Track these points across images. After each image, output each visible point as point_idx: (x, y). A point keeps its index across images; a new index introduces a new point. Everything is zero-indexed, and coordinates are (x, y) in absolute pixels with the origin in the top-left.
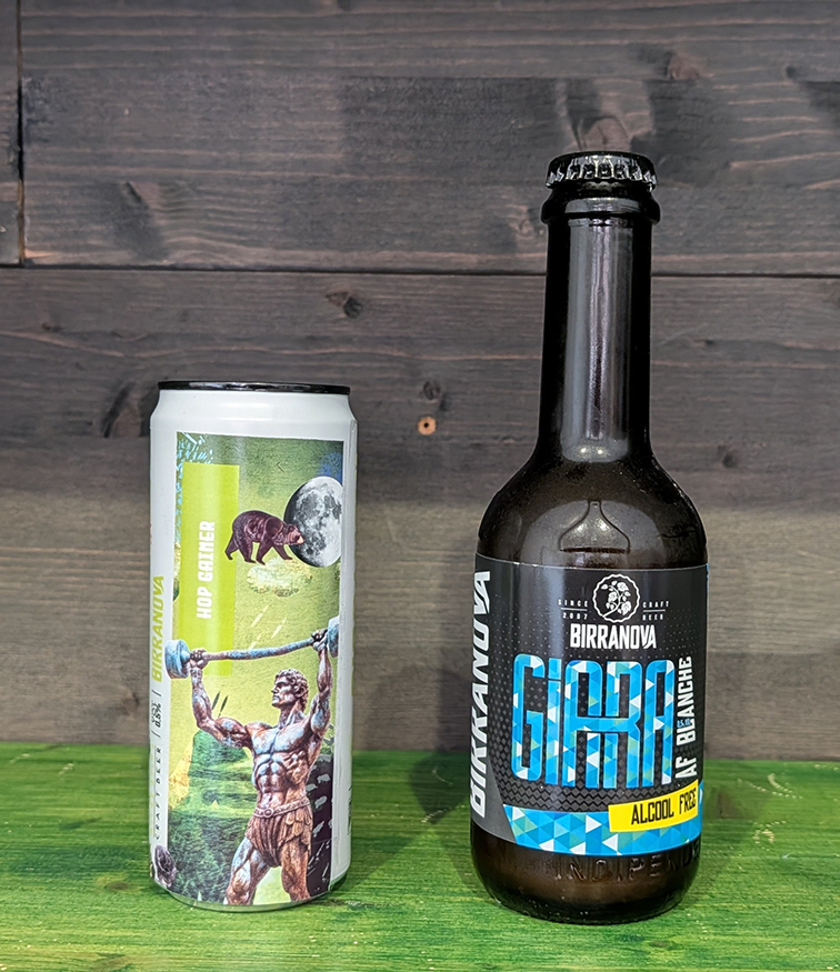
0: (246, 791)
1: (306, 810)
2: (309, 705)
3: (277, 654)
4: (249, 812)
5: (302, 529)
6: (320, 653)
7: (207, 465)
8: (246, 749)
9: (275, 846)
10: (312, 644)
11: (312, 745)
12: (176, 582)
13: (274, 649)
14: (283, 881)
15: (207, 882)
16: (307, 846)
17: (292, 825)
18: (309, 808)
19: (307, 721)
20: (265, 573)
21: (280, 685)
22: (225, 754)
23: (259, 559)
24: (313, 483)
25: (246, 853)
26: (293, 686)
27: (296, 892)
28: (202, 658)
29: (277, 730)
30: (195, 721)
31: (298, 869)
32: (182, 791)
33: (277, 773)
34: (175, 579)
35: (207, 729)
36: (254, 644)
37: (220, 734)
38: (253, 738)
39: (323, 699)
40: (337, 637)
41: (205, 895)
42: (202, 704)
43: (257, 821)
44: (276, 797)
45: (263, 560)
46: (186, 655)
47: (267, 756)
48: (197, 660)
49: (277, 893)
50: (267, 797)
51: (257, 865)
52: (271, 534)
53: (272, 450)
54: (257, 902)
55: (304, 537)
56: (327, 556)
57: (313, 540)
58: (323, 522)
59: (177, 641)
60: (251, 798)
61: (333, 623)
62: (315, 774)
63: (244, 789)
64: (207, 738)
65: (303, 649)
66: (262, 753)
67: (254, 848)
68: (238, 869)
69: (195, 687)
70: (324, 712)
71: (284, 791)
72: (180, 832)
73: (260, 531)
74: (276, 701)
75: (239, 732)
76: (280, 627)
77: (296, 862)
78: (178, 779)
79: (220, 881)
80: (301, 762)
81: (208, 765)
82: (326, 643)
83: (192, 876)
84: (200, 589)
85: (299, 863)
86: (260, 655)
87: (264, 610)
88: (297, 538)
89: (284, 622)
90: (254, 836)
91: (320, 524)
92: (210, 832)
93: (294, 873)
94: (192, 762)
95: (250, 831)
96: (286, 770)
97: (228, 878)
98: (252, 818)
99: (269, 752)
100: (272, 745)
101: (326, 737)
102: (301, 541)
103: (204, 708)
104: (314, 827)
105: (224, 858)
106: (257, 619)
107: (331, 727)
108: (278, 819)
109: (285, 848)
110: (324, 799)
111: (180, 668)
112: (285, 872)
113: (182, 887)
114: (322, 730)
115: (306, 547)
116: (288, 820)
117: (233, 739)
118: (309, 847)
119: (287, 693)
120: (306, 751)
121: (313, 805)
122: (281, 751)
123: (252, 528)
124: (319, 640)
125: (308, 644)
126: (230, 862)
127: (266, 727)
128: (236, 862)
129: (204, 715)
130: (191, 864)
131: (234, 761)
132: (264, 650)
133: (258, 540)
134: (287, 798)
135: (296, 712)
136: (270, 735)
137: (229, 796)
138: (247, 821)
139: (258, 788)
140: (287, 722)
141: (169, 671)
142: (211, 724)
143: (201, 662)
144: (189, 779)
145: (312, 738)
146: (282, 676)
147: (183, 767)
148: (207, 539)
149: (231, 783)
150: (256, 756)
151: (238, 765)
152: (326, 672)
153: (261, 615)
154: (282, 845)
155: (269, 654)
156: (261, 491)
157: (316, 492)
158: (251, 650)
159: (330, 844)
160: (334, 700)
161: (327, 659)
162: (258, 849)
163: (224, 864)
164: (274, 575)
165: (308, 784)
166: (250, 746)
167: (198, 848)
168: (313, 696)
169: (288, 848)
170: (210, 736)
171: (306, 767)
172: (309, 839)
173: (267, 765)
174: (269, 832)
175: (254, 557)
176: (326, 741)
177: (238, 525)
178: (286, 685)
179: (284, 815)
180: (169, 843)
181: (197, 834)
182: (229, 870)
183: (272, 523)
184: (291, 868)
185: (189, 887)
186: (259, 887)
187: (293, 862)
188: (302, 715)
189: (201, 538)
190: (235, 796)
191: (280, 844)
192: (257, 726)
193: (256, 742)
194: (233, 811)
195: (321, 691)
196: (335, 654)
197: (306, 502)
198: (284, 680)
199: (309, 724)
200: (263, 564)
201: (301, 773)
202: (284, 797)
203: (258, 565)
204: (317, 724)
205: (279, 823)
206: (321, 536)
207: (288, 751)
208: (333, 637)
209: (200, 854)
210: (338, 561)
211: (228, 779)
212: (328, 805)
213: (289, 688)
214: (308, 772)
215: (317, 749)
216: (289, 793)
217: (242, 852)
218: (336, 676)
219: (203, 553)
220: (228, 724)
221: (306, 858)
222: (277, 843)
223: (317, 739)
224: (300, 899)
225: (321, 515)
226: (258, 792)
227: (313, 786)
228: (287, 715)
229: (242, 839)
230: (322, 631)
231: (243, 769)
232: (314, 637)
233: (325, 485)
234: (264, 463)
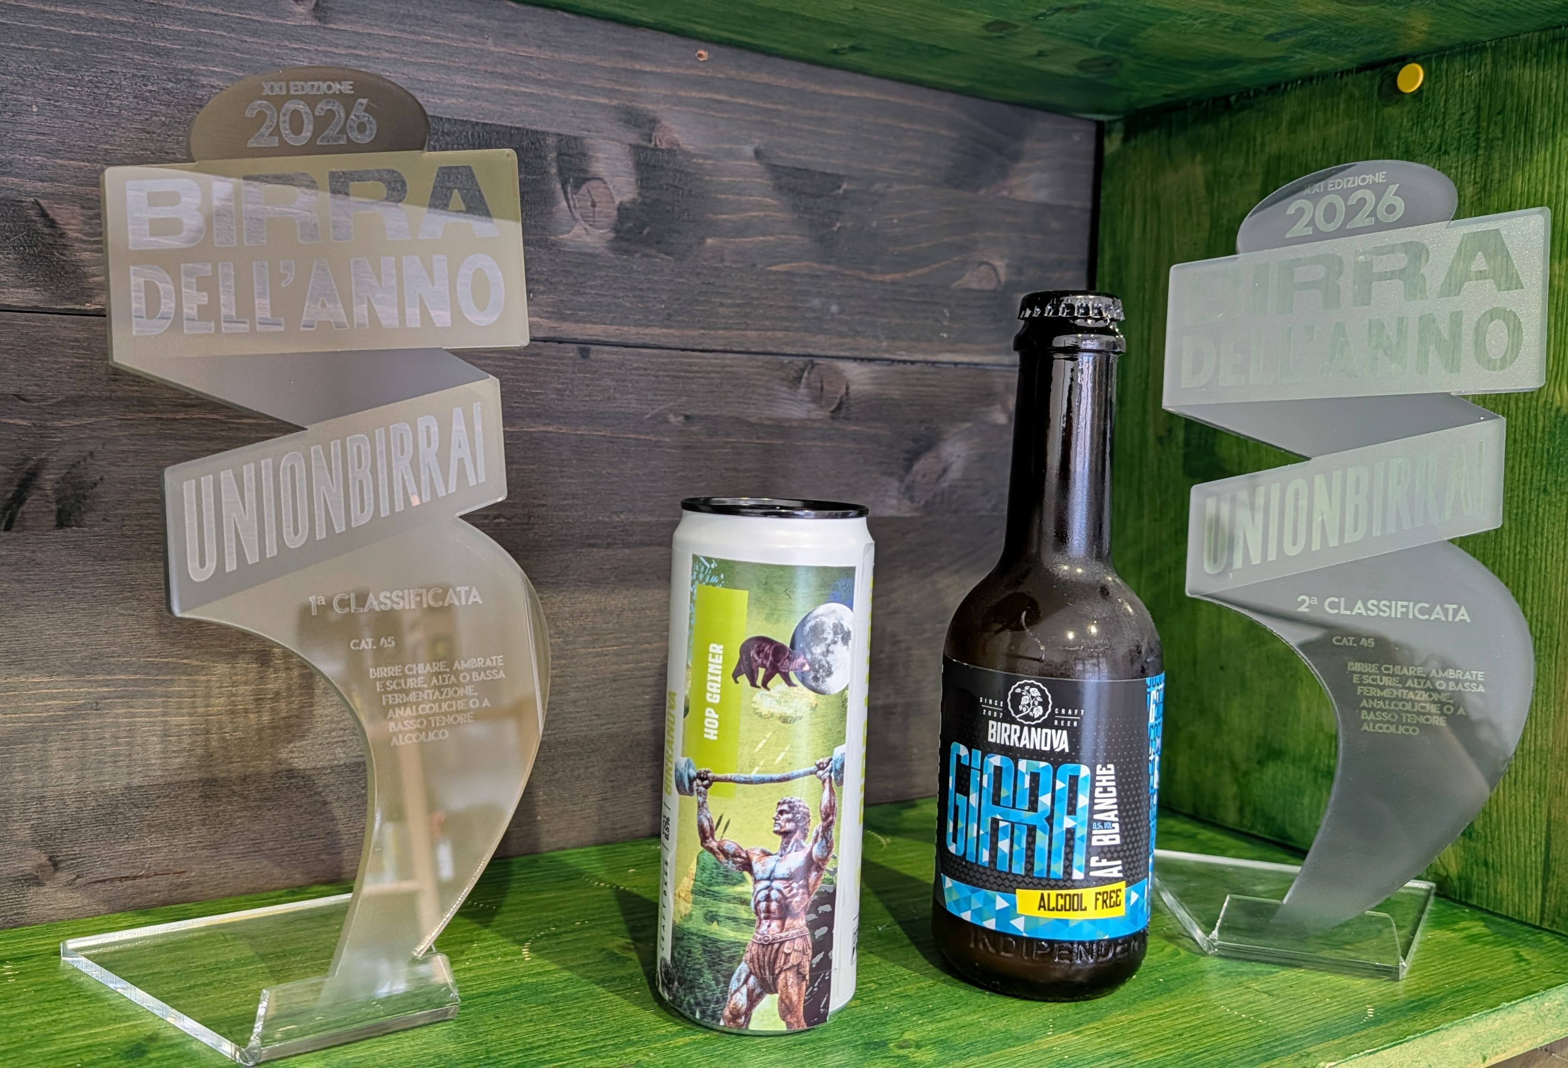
0: (745, 916)
1: (805, 940)
2: (812, 834)
3: (779, 780)
4: (747, 936)
5: (809, 656)
6: (824, 782)
7: (718, 588)
8: (746, 874)
9: (773, 973)
10: (815, 773)
11: (814, 874)
12: (687, 701)
13: (776, 776)
14: (780, 1009)
15: (705, 1001)
16: (804, 977)
17: (789, 954)
18: (809, 938)
19: (808, 850)
20: (769, 699)
21: (781, 812)
22: (726, 876)
23: (765, 684)
24: (822, 609)
25: (743, 976)
26: (794, 815)
27: (792, 1021)
28: (707, 779)
29: (777, 857)
30: (699, 840)
31: (795, 998)
32: (686, 907)
33: (776, 900)
34: (686, 698)
35: (711, 850)
36: (757, 769)
37: (721, 856)
38: (753, 863)
39: (827, 828)
40: (843, 766)
41: (703, 1013)
42: (706, 824)
43: (755, 947)
44: (775, 924)
45: (769, 685)
46: (693, 773)
47: (767, 883)
48: (703, 779)
49: (773, 1019)
50: (765, 923)
51: (753, 990)
52: (776, 660)
53: (781, 577)
54: (753, 1026)
55: (810, 665)
56: (834, 684)
57: (820, 668)
58: (831, 648)
59: (685, 759)
60: (750, 923)
61: (838, 752)
62: (815, 905)
63: (744, 913)
64: (708, 857)
65: (806, 778)
66: (762, 879)
67: (751, 973)
68: (736, 991)
69: (701, 806)
70: (827, 842)
71: (782, 918)
72: (682, 948)
73: (766, 657)
74: (777, 828)
75: (740, 856)
76: (783, 754)
77: (793, 991)
78: (683, 895)
79: (717, 1002)
80: (801, 891)
81: (711, 885)
82: (831, 771)
83: (691, 993)
84: (708, 709)
85: (797, 993)
86: (762, 781)
87: (768, 736)
88: (803, 665)
89: (787, 748)
90: (752, 961)
91: (828, 651)
92: (709, 952)
93: (791, 1002)
94: (695, 880)
95: (748, 956)
96: (786, 898)
97: (725, 999)
98: (750, 943)
99: (769, 879)
100: (772, 871)
101: (829, 866)
102: (807, 668)
103: (708, 829)
104: (814, 956)
105: (722, 979)
106: (761, 745)
107: (834, 857)
108: (776, 946)
109: (782, 976)
110: (824, 930)
111: (687, 785)
112: (781, 1000)
113: (682, 1002)
114: (825, 860)
115: (812, 674)
116: (786, 948)
117: (734, 862)
118: (808, 977)
119: (789, 821)
120: (807, 880)
121: (813, 936)
122: (781, 879)
123: (758, 653)
124: (823, 769)
125: (811, 773)
126: (727, 984)
127: (766, 854)
128: (734, 985)
129: (708, 835)
130: (691, 981)
131: (735, 884)
132: (767, 776)
133: (763, 666)
134: (786, 926)
135: (797, 841)
136: (770, 862)
137: (728, 918)
138: (745, 945)
139: (757, 913)
140: (788, 850)
141: (678, 786)
142: (714, 845)
143: (706, 782)
144: (691, 897)
145: (814, 867)
146: (784, 803)
147: (687, 883)
148: (716, 661)
149: (731, 906)
150: (756, 881)
151: (738, 889)
152: (830, 801)
153: (764, 741)
154: (780, 973)
155: (772, 781)
156: (769, 617)
157: (824, 619)
158: (754, 774)
159: (830, 975)
160: (838, 830)
161: (831, 790)
162: (755, 974)
163: (722, 985)
164: (779, 702)
165: (809, 913)
166: (751, 871)
167: (698, 966)
168: (816, 825)
169: (786, 978)
170: (712, 856)
171: (806, 896)
172: (808, 969)
173: (765, 892)
174: (766, 958)
175: (759, 682)
176: (828, 871)
177: (745, 649)
178: (787, 812)
179: (782, 943)
180: (673, 957)
181: (697, 951)
182: (726, 992)
183: (778, 650)
184: (787, 997)
185: (689, 1003)
186: (755, 1013)
187: (790, 990)
188: (804, 844)
189: (710, 659)
190: (734, 919)
191: (777, 972)
192: (757, 852)
193: (757, 867)
194: (731, 934)
195: (824, 820)
196: (840, 783)
197: (814, 629)
198: (785, 807)
199: (810, 854)
200: (768, 689)
201: (801, 902)
202: (783, 925)
203: (763, 691)
204: (819, 854)
205: (777, 951)
206: (828, 663)
207: (787, 879)
208: (838, 766)
209: (700, 972)
210: (847, 688)
211: (728, 901)
212: (829, 936)
213: (790, 816)
214: (808, 901)
215: (818, 879)
216: (788, 922)
217: (740, 975)
218: (840, 805)
219: (712, 674)
220: (730, 847)
221: (804, 988)
222: (774, 970)
223: (819, 869)
224: (795, 1028)
225: (828, 641)
226: (756, 918)
227: (813, 916)
228: (788, 843)
229: (739, 963)
230: (826, 760)
231: (743, 893)
232: (818, 766)
233: (834, 612)
234: (771, 590)
